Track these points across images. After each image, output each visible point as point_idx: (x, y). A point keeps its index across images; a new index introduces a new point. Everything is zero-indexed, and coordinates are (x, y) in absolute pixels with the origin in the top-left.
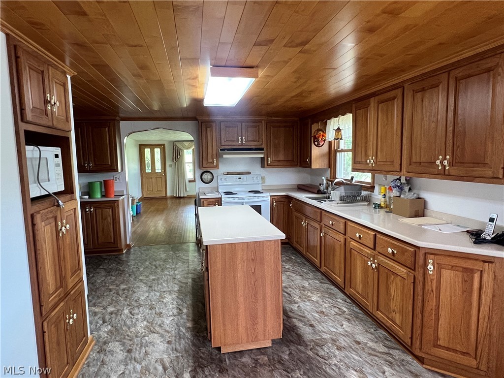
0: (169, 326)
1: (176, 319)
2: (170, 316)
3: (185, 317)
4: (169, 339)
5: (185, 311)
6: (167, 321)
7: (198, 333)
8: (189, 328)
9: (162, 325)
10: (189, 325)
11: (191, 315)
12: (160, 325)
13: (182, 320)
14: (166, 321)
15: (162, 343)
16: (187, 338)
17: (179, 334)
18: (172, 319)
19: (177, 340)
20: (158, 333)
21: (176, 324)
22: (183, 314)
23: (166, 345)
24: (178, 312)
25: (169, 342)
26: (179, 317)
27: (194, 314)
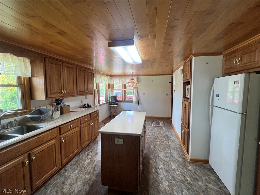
0: (160, 163)
1: (158, 166)
2: (161, 169)
3: (153, 166)
5: (154, 170)
6: (161, 166)
7: (148, 157)
8: (152, 160)
9: (163, 164)
10: (151, 162)
11: (151, 166)
16: (152, 156)
17: (155, 158)
20: (164, 161)
21: (157, 163)
22: (154, 168)
23: (160, 155)
24: (157, 170)
25: (159, 156)
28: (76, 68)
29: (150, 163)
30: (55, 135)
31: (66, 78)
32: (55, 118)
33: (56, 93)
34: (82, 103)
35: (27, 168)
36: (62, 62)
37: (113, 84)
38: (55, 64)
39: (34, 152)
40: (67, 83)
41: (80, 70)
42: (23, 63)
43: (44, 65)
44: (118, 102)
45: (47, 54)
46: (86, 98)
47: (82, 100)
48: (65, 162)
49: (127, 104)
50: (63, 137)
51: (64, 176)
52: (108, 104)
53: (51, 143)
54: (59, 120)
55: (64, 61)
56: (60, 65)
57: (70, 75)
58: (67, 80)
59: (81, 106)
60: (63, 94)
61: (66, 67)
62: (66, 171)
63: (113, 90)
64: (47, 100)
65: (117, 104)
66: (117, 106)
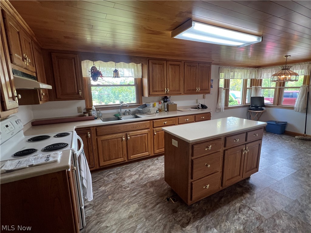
0: (261, 205)
1: (251, 205)
2: (253, 210)
3: (244, 202)
4: (269, 198)
5: (238, 205)
6: (258, 209)
7: (249, 189)
8: (250, 194)
9: (265, 209)
10: (248, 196)
11: (239, 199)
12: (267, 210)
13: (248, 201)
14: (260, 210)
15: (276, 199)
18: (254, 208)
19: (265, 194)
20: (273, 207)
21: (256, 202)
22: (243, 204)
24: (244, 208)
26: (248, 204)
27: (236, 198)
28: (184, 65)
29: (244, 196)
30: (148, 126)
31: (170, 76)
32: (151, 113)
33: (159, 91)
34: (197, 103)
35: (124, 143)
36: (167, 61)
37: (261, 80)
38: (159, 64)
39: (129, 134)
40: (171, 81)
41: (190, 66)
42: (136, 67)
43: (148, 67)
44: (264, 106)
45: (149, 57)
46: (204, 98)
47: (197, 100)
48: (157, 152)
49: (281, 110)
50: (156, 130)
51: (153, 162)
52: (246, 108)
53: (144, 132)
54: (155, 115)
55: (168, 59)
56: (164, 64)
57: (175, 73)
58: (171, 79)
59: (195, 106)
60: (165, 92)
61: (171, 65)
62: (157, 159)
63: (258, 87)
64: (150, 96)
65: (263, 110)
66: (262, 113)
